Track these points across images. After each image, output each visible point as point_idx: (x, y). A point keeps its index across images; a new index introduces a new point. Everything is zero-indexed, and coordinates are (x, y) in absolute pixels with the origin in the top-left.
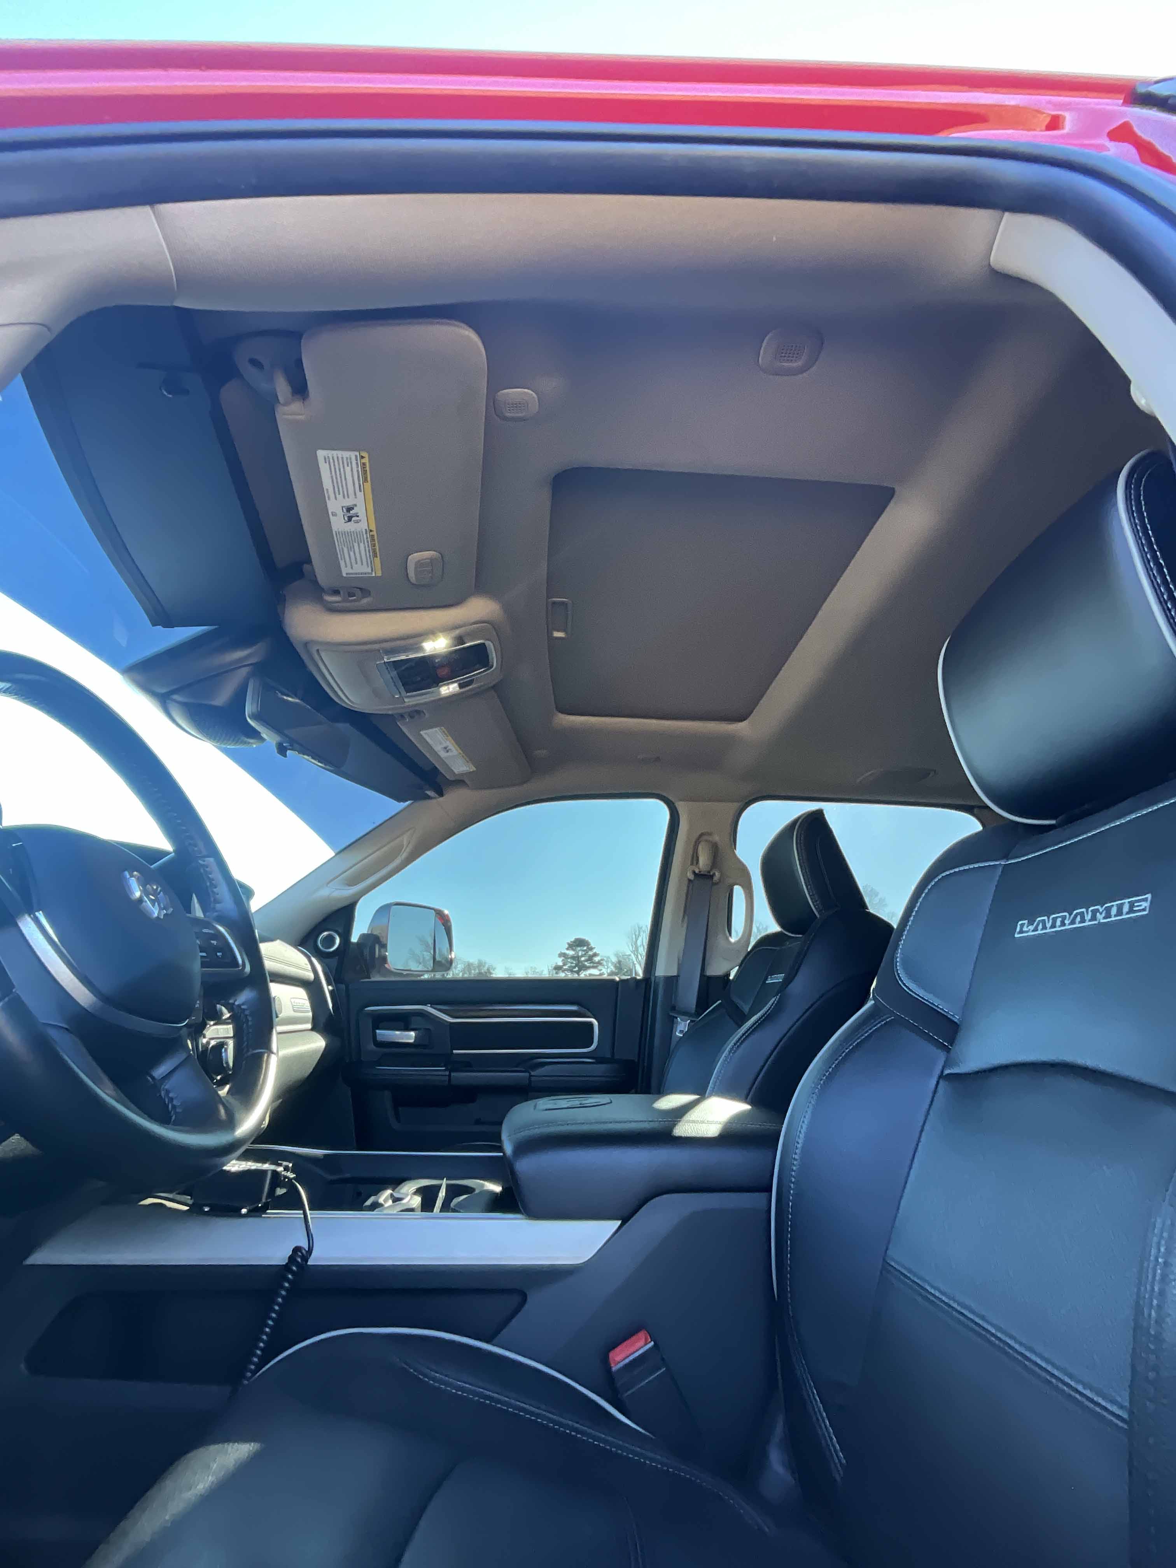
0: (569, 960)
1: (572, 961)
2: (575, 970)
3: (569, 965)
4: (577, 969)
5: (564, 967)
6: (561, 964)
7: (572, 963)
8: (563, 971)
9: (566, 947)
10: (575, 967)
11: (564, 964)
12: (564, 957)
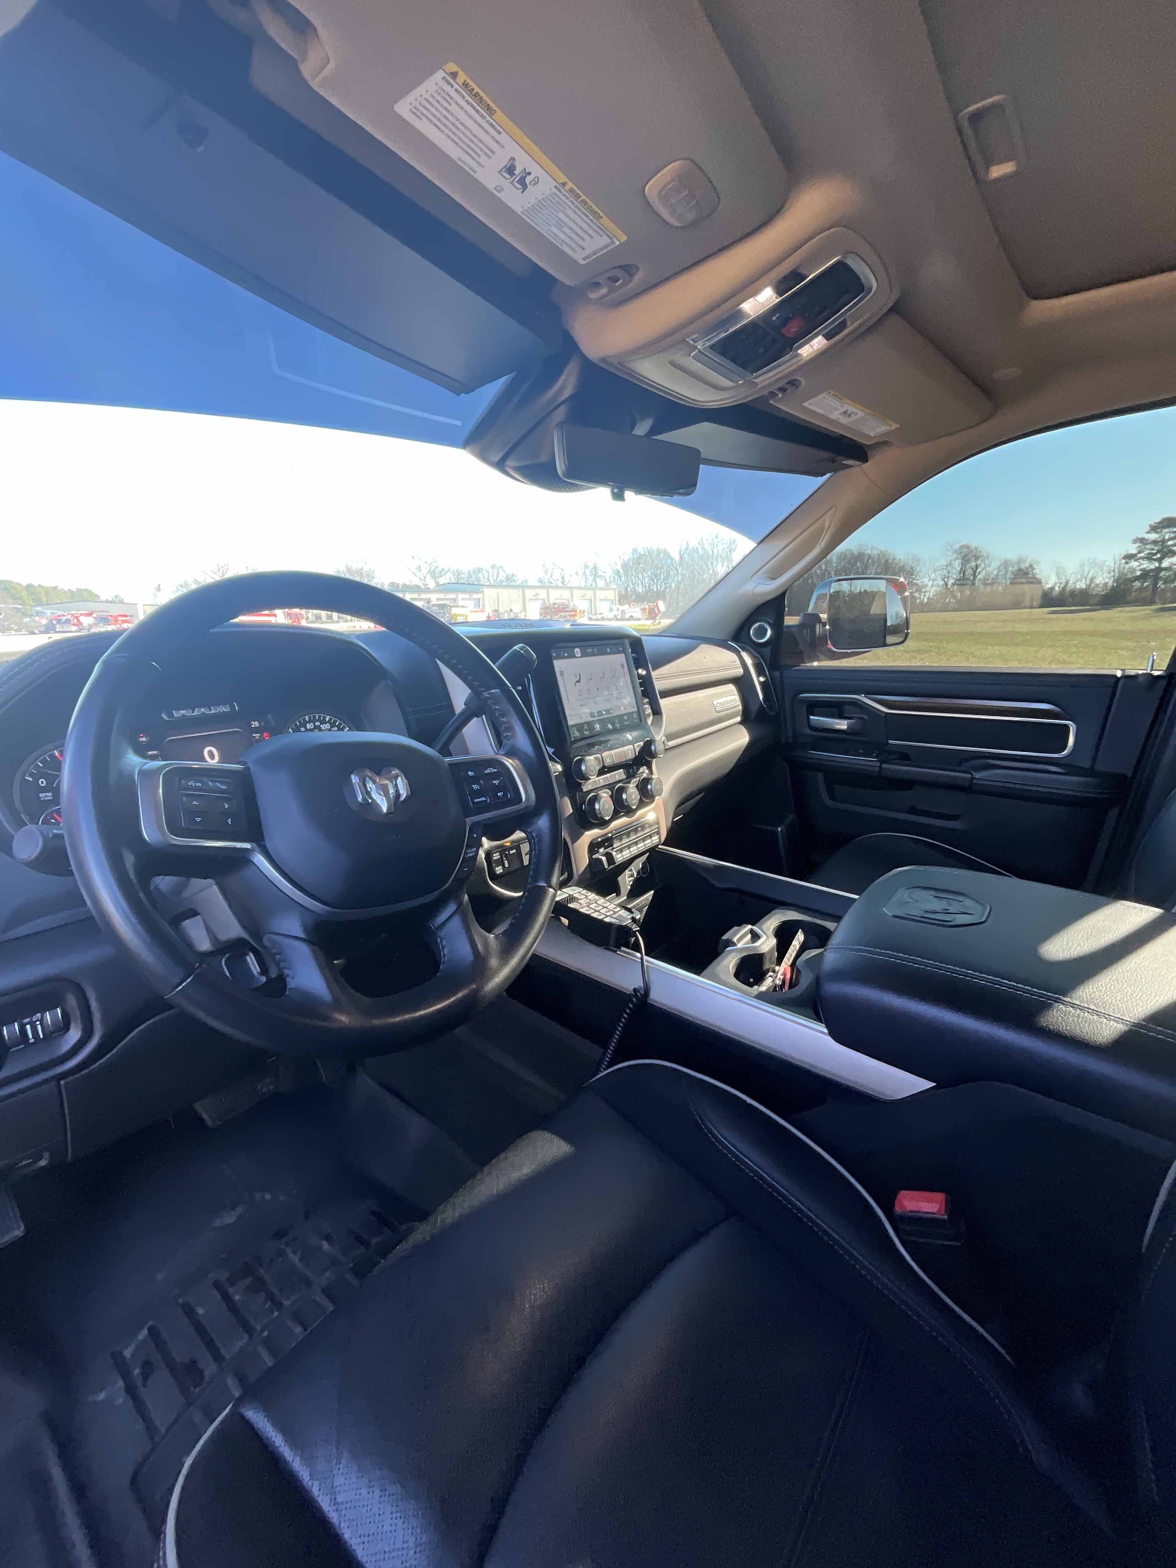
0: (1147, 547)
1: (1153, 547)
2: (1155, 557)
3: (1148, 552)
4: (1159, 556)
5: (1139, 555)
6: (1134, 551)
7: (1153, 549)
8: (1136, 560)
9: (1146, 531)
10: (1155, 554)
11: (1140, 552)
12: (1140, 542)
